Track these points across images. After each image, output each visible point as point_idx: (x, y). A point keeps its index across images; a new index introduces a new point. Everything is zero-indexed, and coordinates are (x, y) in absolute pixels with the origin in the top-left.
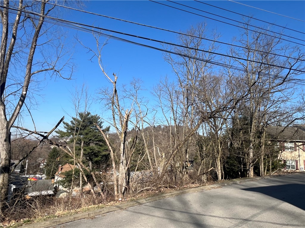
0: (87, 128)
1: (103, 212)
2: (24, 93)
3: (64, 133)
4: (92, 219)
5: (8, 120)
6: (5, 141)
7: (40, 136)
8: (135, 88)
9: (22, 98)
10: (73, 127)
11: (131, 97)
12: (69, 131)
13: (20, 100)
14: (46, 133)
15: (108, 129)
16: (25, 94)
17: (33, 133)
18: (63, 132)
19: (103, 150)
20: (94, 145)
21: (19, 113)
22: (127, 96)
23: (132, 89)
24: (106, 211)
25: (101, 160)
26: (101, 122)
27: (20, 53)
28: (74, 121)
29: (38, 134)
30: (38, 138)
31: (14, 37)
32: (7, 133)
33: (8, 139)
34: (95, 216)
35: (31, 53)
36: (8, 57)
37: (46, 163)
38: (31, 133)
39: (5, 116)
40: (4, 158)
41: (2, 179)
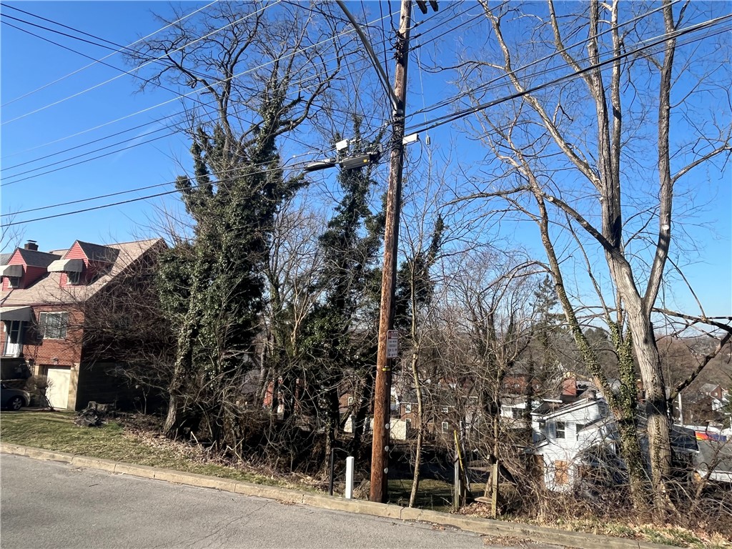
2: (666, 228)
5: (643, 296)
6: (646, 341)
9: (662, 242)
13: (659, 246)
17: (697, 320)
21: (661, 277)
29: (713, 323)
30: (712, 334)
31: (618, 114)
32: (646, 324)
36: (614, 160)
37: (727, 397)
38: (690, 322)
39: (635, 288)
40: (649, 380)
41: (654, 427)
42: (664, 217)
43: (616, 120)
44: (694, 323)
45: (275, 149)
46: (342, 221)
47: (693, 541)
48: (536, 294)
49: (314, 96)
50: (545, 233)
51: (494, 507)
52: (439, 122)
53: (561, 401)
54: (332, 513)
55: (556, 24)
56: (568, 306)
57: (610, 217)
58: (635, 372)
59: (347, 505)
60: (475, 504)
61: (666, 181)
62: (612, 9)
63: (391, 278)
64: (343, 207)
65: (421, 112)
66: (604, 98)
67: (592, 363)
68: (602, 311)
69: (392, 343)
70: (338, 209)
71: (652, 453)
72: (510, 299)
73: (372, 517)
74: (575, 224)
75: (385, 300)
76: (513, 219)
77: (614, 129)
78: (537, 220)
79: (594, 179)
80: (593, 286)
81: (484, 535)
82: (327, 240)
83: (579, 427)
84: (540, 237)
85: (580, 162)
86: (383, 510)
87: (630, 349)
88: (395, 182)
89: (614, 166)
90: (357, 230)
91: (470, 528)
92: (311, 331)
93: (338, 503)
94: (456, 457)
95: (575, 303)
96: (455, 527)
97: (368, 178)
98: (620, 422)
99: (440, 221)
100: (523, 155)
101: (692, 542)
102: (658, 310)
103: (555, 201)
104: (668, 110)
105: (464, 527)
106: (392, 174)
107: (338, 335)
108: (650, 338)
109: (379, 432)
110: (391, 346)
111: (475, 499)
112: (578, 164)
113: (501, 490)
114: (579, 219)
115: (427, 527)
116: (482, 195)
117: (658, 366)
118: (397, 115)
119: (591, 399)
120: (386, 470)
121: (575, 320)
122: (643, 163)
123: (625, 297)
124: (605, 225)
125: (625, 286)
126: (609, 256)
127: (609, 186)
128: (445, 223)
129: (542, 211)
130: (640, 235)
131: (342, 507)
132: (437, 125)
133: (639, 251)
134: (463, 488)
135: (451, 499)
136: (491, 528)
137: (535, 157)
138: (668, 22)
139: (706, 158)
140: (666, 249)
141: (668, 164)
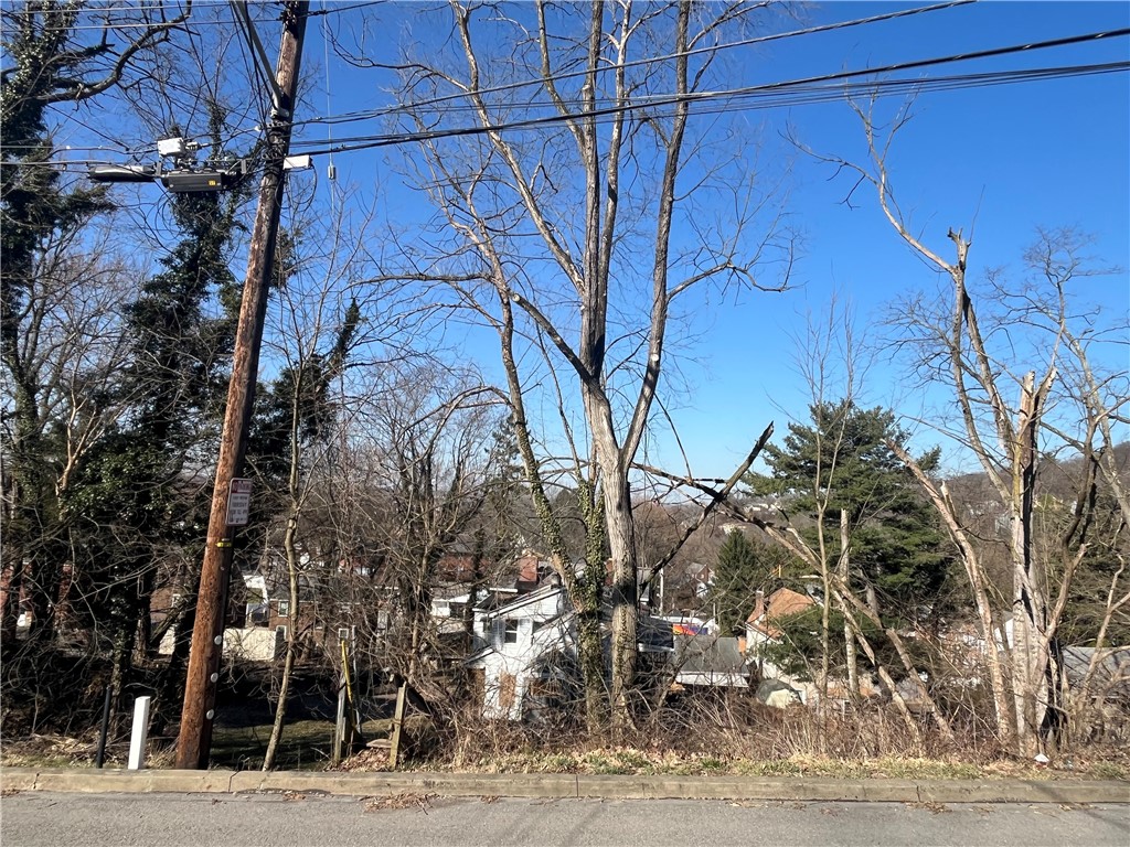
0: (849, 461)
1: (977, 796)
2: (655, 358)
3: (767, 482)
4: (936, 811)
5: (621, 445)
6: (619, 507)
7: (702, 492)
8: (1048, 274)
9: (650, 376)
10: (795, 459)
11: (1036, 317)
12: (783, 474)
13: (646, 380)
14: (722, 481)
15: (931, 462)
16: (658, 363)
17: (683, 482)
18: (764, 478)
19: (917, 545)
20: (879, 527)
21: (645, 421)
22: (1014, 314)
23: (1033, 282)
24: (990, 796)
25: (912, 583)
26: (901, 436)
27: (629, 238)
28: (795, 437)
29: (698, 487)
30: (697, 500)
31: (613, 195)
32: (622, 484)
33: (624, 504)
34: (946, 805)
35: (661, 231)
36: (603, 258)
37: (713, 580)
38: (676, 483)
39: (613, 435)
40: (620, 559)
41: (620, 621)
42: (655, 343)
43: (611, 203)
44: (679, 485)
45: (42, 128)
46: (173, 285)
47: (642, 764)
48: (494, 435)
49: (134, 49)
50: (508, 346)
51: (394, 752)
52: (348, 145)
53: (516, 591)
54: (97, 799)
55: (546, 44)
56: (529, 456)
57: (591, 335)
58: (605, 549)
59: (129, 781)
60: (366, 752)
61: (661, 297)
62: (619, 47)
63: (244, 391)
64: (178, 260)
65: (318, 121)
66: (597, 168)
67: (552, 536)
68: (571, 464)
69: (239, 501)
70: (167, 262)
71: (615, 655)
72: (458, 441)
73: (175, 796)
74: (547, 340)
75: (231, 426)
76: (464, 320)
77: (607, 214)
78: (497, 327)
79: (577, 279)
80: (564, 429)
81: (367, 798)
82: (142, 315)
83: (537, 626)
84: (500, 352)
85: (561, 251)
86: (197, 781)
87: (601, 518)
88: (265, 229)
89: (602, 265)
90: (203, 304)
91: (346, 790)
92: (94, 475)
93: (111, 781)
94: (343, 681)
95: (539, 452)
96: (321, 792)
97: (230, 217)
98: (581, 615)
99: (355, 308)
100: (486, 227)
101: (641, 766)
102: (639, 467)
103: (521, 302)
104: (671, 203)
105: (336, 790)
106: (260, 215)
107: (148, 485)
108: (625, 503)
109: (203, 651)
110: (235, 505)
111: (368, 745)
112: (558, 254)
113: (408, 726)
114: (552, 333)
115: (276, 797)
116: (422, 277)
117: (631, 542)
118: (277, 117)
119: (553, 587)
120: (210, 714)
121: (537, 476)
122: (639, 268)
123: (600, 446)
124: (584, 346)
125: (602, 432)
126: (586, 388)
127: (593, 293)
128: (363, 312)
129: (506, 315)
130: (627, 364)
131: (118, 787)
132: (345, 149)
133: (623, 385)
134: (349, 728)
135: (328, 749)
136: (379, 786)
137: (505, 234)
138: (681, 86)
139: (707, 274)
140: (652, 387)
141: (665, 275)
